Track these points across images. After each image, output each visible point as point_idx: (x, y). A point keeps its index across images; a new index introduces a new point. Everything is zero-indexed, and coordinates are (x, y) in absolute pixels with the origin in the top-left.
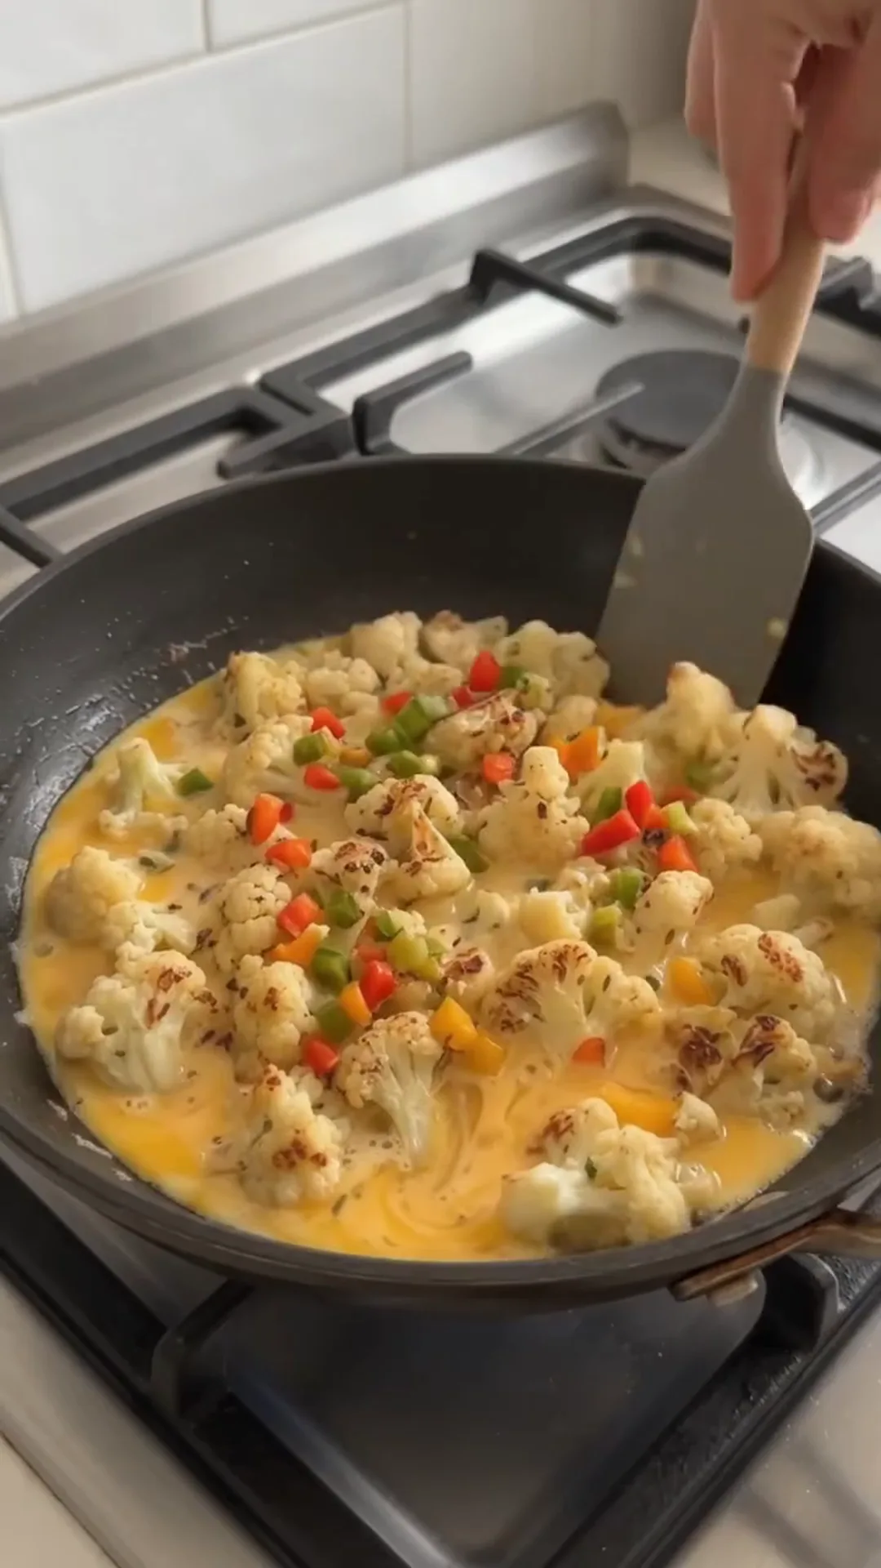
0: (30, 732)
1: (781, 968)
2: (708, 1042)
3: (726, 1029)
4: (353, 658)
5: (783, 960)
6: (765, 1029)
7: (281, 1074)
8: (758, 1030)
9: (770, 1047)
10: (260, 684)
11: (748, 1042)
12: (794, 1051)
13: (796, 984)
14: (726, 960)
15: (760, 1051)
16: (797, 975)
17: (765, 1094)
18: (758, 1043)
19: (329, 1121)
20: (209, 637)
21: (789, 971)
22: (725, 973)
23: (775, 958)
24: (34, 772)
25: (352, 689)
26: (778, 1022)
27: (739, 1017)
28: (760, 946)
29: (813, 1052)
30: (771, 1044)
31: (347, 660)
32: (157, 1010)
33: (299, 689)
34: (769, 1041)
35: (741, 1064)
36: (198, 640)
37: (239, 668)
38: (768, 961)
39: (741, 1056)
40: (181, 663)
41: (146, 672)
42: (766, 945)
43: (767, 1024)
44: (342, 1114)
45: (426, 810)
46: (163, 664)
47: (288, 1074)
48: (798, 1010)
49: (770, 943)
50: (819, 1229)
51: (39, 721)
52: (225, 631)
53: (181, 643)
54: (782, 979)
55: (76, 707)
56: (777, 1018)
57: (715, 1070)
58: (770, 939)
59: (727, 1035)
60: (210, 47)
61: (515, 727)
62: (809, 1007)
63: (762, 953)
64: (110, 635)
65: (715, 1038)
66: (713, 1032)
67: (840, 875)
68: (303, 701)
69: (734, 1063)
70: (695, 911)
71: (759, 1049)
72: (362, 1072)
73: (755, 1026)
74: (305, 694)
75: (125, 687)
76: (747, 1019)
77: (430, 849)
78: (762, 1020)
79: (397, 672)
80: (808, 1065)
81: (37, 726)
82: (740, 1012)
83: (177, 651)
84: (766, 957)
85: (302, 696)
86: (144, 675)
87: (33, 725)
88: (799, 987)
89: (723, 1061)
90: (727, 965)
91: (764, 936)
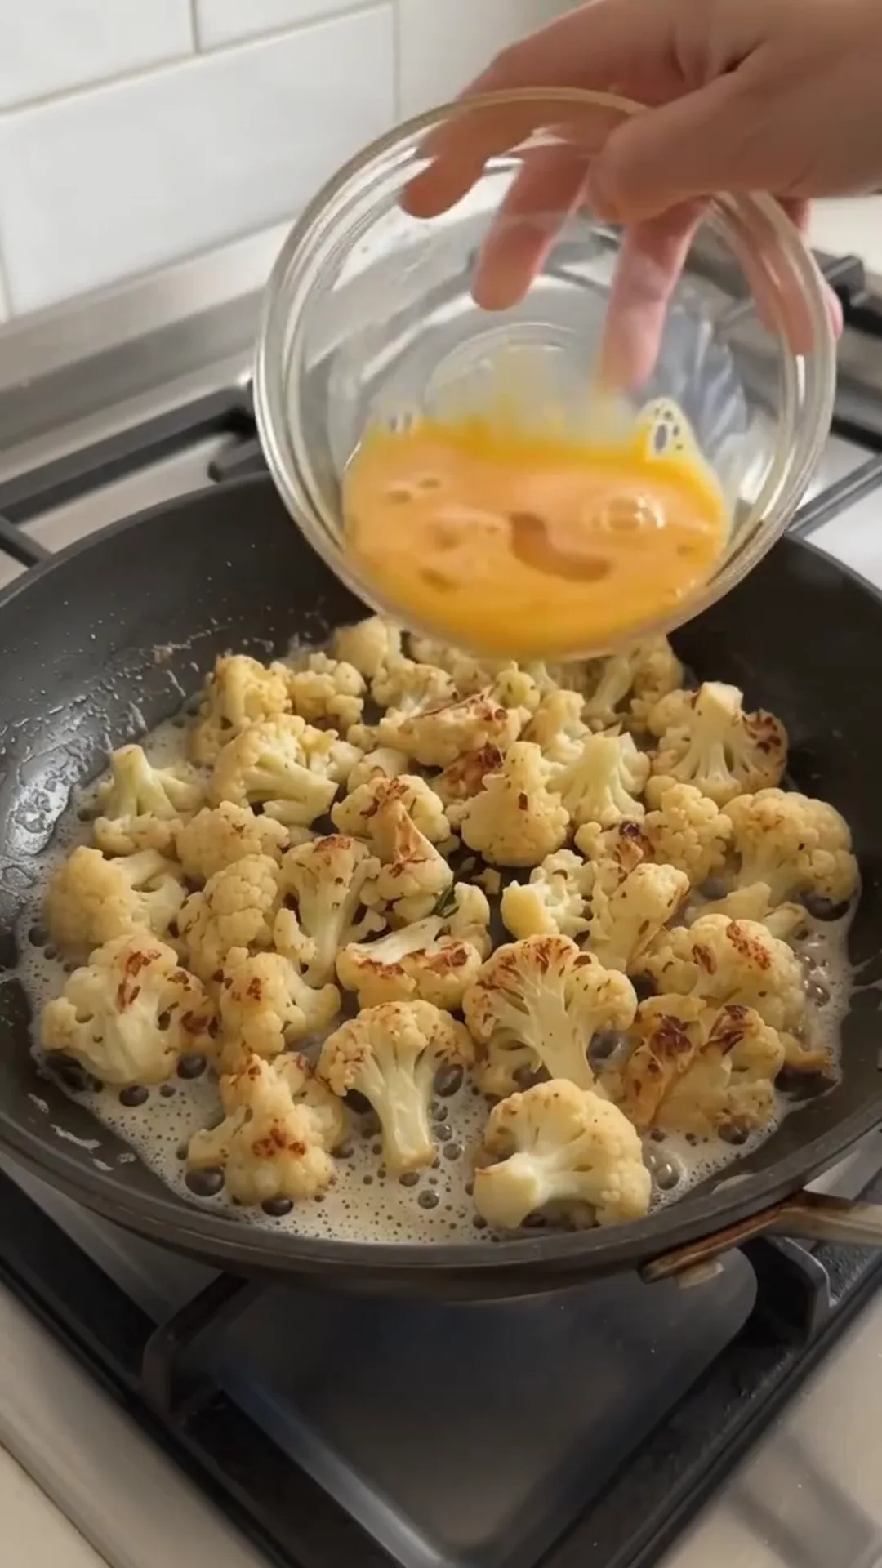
0: (16, 732)
1: (749, 955)
2: (677, 1030)
3: (696, 1018)
4: (339, 661)
5: (751, 948)
6: (735, 1018)
7: (263, 1064)
8: (727, 1019)
9: (737, 1036)
10: (246, 685)
11: (717, 1031)
12: (762, 1039)
13: (766, 971)
14: (696, 949)
15: (728, 1040)
16: (764, 962)
17: (733, 1082)
18: (727, 1031)
19: (310, 1109)
20: (193, 638)
21: (756, 958)
22: (696, 962)
23: (743, 947)
24: (18, 771)
25: (339, 693)
26: (746, 1010)
27: (709, 1006)
28: (729, 936)
29: (781, 1040)
30: (740, 1032)
31: (333, 663)
32: (128, 993)
33: (285, 691)
34: (738, 1030)
35: (709, 1051)
36: (183, 641)
37: (225, 671)
38: (735, 950)
39: (710, 1044)
40: (164, 665)
41: (130, 673)
42: (733, 932)
43: (736, 1012)
44: (323, 1102)
45: (410, 812)
46: (148, 664)
47: (270, 1064)
48: (768, 996)
49: (738, 932)
50: (784, 1210)
51: (23, 722)
52: (209, 632)
53: (165, 643)
54: (750, 967)
55: (60, 707)
56: (747, 1007)
57: (685, 1058)
58: (739, 929)
59: (697, 1023)
60: (198, 49)
61: (498, 724)
62: (777, 994)
63: (731, 942)
64: (93, 636)
65: (685, 1026)
66: (683, 1020)
67: (801, 847)
68: (289, 703)
69: (703, 1050)
70: (670, 903)
71: (728, 1037)
72: (346, 1062)
73: (724, 1015)
74: (291, 697)
75: (109, 687)
76: (717, 1008)
77: (413, 849)
78: (730, 1009)
79: (381, 672)
80: (776, 1054)
81: (21, 727)
82: (710, 1000)
83: (161, 651)
84: (734, 945)
85: (287, 698)
86: (128, 676)
87: (17, 725)
88: (766, 974)
89: (692, 1050)
90: (697, 954)
91: (732, 926)
